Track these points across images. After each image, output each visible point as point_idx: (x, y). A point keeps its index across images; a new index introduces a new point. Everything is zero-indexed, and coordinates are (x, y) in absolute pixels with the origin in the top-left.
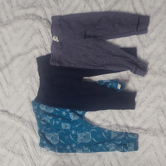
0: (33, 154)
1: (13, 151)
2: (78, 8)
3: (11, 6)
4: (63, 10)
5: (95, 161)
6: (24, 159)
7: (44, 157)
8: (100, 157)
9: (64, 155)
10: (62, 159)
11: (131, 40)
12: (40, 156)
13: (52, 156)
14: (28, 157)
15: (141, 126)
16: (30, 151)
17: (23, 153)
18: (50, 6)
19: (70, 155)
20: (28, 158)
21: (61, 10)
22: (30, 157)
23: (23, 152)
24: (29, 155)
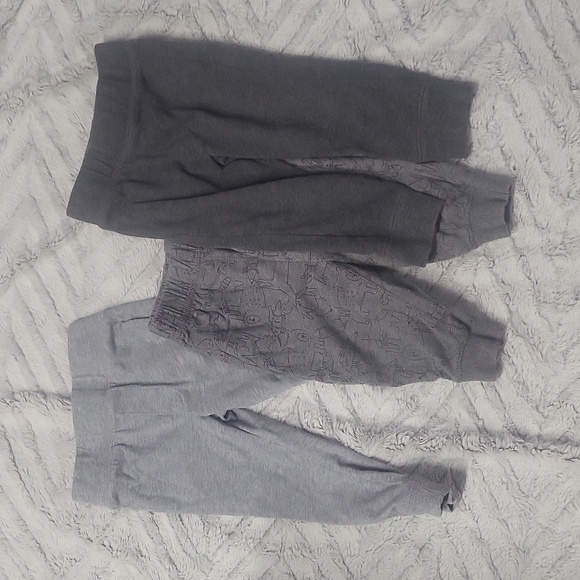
0: (179, 549)
1: (106, 543)
2: (323, 9)
3: (77, 14)
4: (269, 20)
5: (407, 568)
6: (145, 568)
7: (218, 558)
8: (425, 552)
9: (291, 549)
10: (285, 562)
11: (521, 118)
12: (204, 556)
13: (247, 552)
14: (161, 562)
15: (569, 435)
16: (165, 539)
17: (141, 547)
18: (218, 7)
19: (312, 549)
20: (159, 565)
21: (261, 19)
22: (167, 560)
23: (140, 544)
24: (165, 552)
